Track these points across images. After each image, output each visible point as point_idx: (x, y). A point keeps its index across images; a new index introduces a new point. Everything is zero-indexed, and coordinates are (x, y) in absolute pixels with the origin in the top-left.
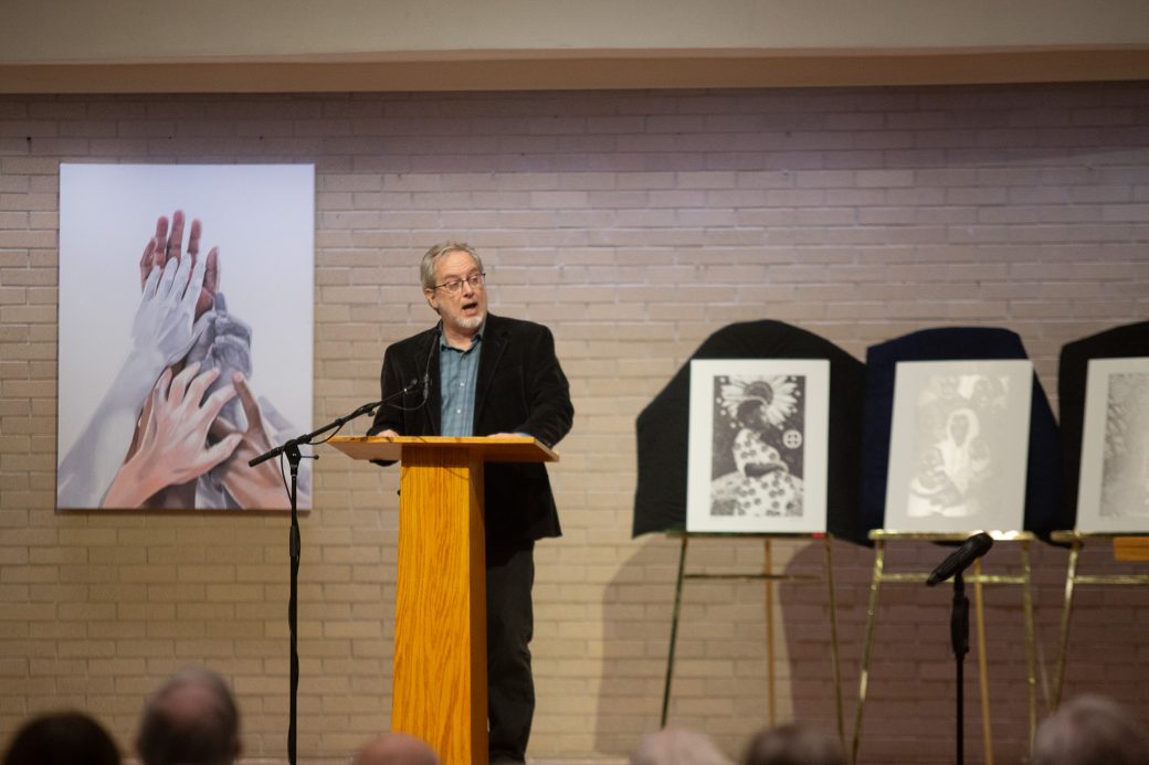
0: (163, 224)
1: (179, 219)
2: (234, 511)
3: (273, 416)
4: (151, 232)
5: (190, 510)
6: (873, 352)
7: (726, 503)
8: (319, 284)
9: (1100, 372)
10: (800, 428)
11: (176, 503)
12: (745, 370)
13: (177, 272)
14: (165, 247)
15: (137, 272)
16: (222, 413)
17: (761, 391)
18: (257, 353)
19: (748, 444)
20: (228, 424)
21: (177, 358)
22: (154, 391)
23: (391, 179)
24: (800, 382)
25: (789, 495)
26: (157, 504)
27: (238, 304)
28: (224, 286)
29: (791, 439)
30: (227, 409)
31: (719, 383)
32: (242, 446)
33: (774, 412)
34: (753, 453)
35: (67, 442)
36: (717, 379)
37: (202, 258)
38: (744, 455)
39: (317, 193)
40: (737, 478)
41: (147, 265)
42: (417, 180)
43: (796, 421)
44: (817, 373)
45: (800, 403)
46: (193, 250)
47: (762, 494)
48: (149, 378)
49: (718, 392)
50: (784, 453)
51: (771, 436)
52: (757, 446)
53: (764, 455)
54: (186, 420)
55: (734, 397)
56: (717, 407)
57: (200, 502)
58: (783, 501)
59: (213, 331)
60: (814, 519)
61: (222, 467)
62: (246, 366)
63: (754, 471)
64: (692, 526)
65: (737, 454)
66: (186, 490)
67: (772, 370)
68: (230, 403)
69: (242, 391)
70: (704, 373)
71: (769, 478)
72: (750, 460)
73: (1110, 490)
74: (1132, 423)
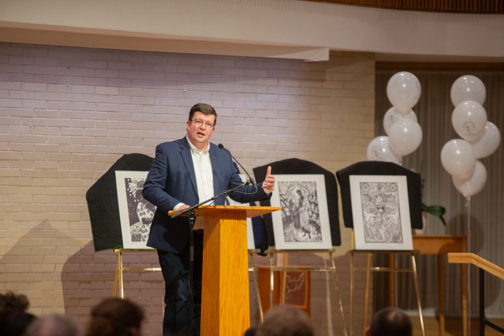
7: (137, 236)
12: (136, 176)
19: (142, 209)
31: (127, 181)
34: (144, 213)
36: (126, 179)
38: (141, 214)
40: (140, 224)
49: (127, 186)
51: (150, 206)
52: (145, 210)
53: (148, 214)
55: (134, 187)
56: (128, 193)
63: (146, 222)
64: (125, 246)
65: (138, 213)
70: (121, 176)
72: (143, 216)
73: (288, 231)
74: (291, 203)
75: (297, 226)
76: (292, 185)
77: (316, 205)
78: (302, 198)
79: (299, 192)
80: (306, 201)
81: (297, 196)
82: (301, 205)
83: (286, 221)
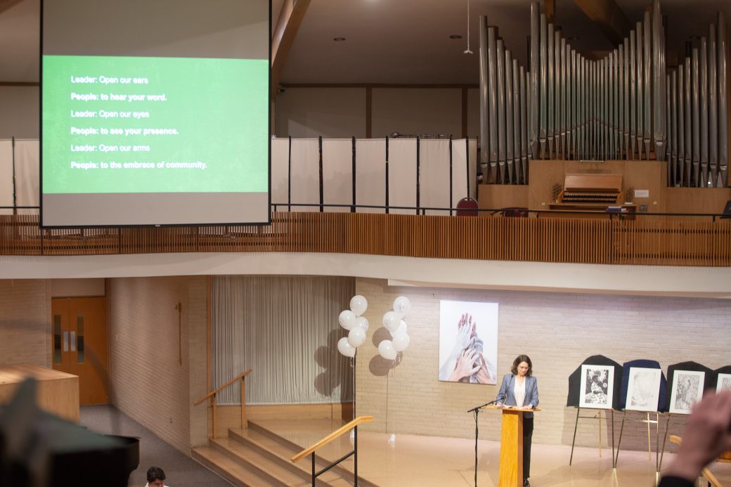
0: (463, 316)
1: (467, 315)
2: (479, 383)
3: (488, 362)
4: (460, 318)
5: (469, 382)
6: (624, 364)
7: (589, 400)
8: (499, 331)
9: (677, 373)
10: (607, 383)
11: (465, 381)
12: (594, 368)
13: (466, 327)
14: (463, 322)
15: (457, 327)
16: (476, 361)
17: (598, 373)
18: (484, 346)
20: (477, 363)
21: (466, 347)
22: (461, 355)
23: (516, 307)
24: (607, 371)
25: (604, 399)
26: (461, 381)
27: (480, 336)
28: (477, 331)
29: (605, 385)
30: (477, 360)
31: (588, 371)
32: (481, 368)
33: (601, 378)
35: (441, 365)
37: (472, 324)
38: (593, 389)
39: (499, 310)
40: (591, 394)
41: (460, 325)
42: (523, 308)
43: (606, 381)
44: (611, 369)
45: (607, 377)
46: (470, 322)
47: (598, 398)
48: (460, 352)
49: (588, 373)
50: (603, 388)
51: (600, 384)
52: (597, 386)
53: (598, 389)
54: (468, 362)
55: (591, 374)
56: (588, 377)
57: (471, 381)
58: (602, 400)
59: (474, 342)
60: (609, 405)
61: (476, 373)
62: (482, 350)
63: (596, 393)
64: (581, 405)
66: (468, 378)
67: (601, 368)
68: (478, 358)
69: (481, 356)
70: (585, 368)
71: (599, 394)
72: (595, 390)
73: (678, 402)
74: (683, 387)
75: (684, 401)
76: (686, 376)
77: (697, 389)
78: (690, 384)
79: (689, 381)
80: (692, 386)
81: (688, 383)
82: (688, 388)
83: (678, 397)
